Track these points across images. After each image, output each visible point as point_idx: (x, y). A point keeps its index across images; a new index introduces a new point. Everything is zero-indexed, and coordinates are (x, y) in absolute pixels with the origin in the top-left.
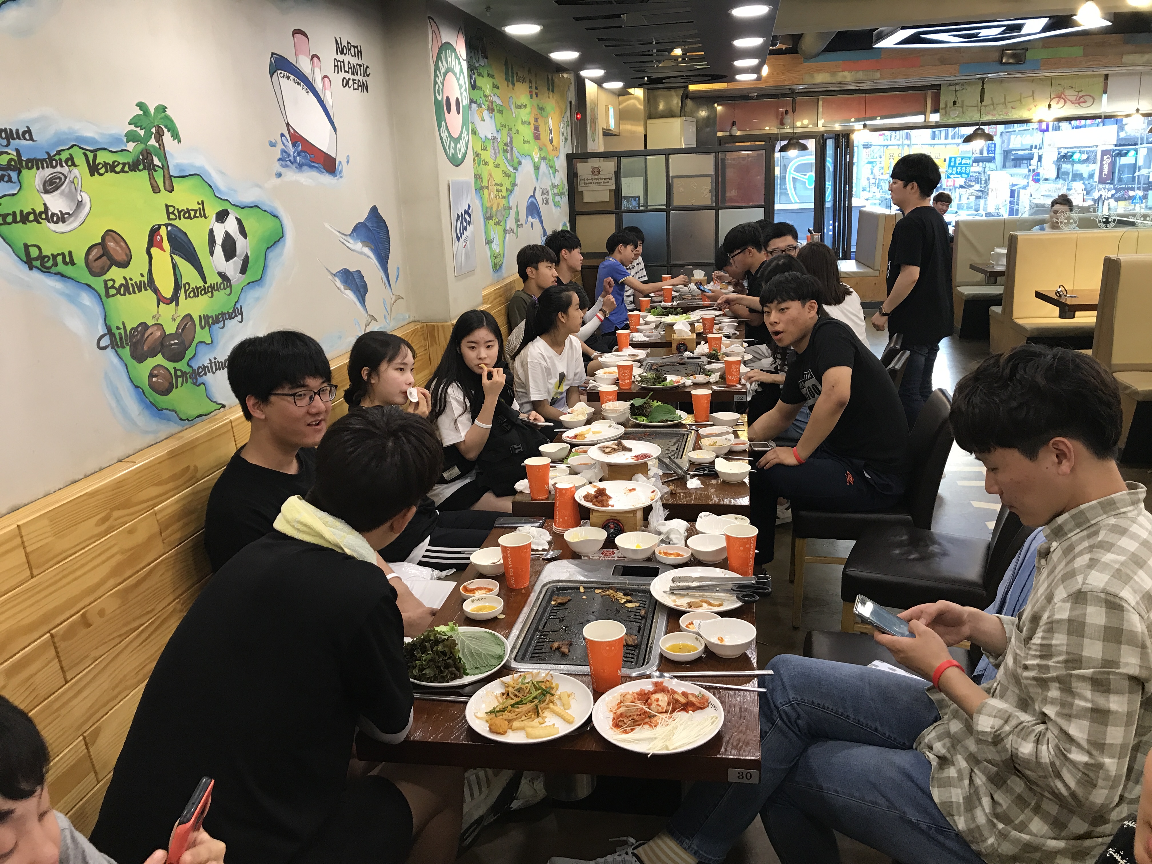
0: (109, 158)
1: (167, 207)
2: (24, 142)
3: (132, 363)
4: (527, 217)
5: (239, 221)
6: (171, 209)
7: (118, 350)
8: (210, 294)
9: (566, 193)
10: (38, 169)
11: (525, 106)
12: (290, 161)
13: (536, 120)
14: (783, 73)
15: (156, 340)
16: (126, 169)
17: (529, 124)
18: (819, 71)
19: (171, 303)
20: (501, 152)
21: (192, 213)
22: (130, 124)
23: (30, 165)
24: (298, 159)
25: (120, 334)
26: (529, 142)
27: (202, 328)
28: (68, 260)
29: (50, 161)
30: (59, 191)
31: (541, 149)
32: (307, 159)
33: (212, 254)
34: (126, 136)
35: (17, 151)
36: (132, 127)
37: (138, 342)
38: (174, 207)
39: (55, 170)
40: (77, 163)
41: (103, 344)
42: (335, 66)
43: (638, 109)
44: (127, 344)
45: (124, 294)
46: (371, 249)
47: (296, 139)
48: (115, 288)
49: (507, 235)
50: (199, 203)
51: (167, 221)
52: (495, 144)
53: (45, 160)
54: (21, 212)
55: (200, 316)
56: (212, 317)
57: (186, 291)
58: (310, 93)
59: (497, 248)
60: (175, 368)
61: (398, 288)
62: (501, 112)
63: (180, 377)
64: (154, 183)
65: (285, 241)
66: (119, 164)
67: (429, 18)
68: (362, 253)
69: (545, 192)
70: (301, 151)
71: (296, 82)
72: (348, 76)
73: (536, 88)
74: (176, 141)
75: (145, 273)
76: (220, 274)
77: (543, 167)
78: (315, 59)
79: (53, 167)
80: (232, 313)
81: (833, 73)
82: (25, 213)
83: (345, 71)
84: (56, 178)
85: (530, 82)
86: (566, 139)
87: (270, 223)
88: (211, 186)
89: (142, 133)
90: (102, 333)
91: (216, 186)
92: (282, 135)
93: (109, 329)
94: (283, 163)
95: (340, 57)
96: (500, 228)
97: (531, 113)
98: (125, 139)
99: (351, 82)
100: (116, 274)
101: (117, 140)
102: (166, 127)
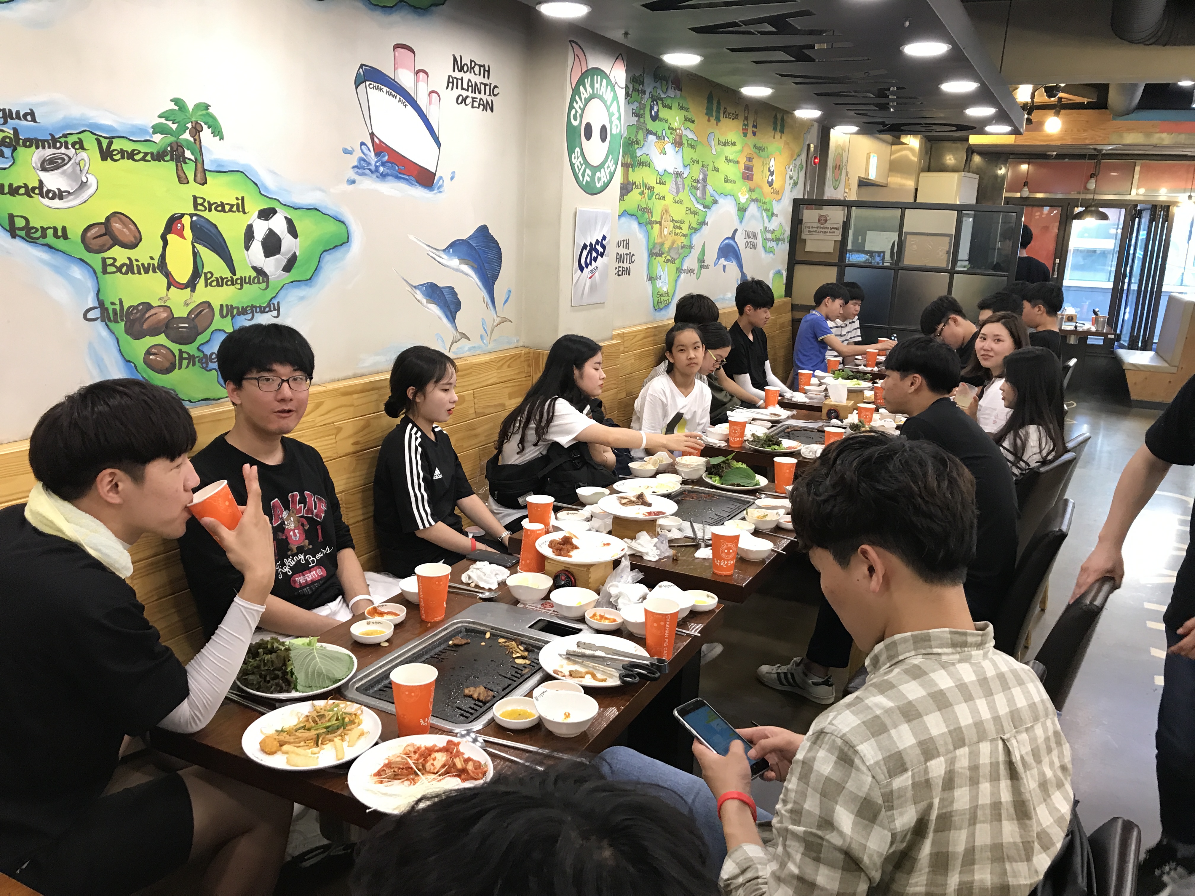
0: (129, 147)
1: (195, 198)
2: (24, 123)
3: (126, 339)
4: (718, 258)
5: (290, 222)
6: (200, 201)
7: (109, 323)
8: (239, 286)
9: (787, 240)
10: (37, 148)
11: (734, 144)
12: (370, 169)
13: (750, 159)
14: (1085, 131)
15: (159, 321)
16: (149, 157)
17: (737, 162)
18: (1130, 130)
19: (185, 288)
20: (687, 188)
21: (227, 208)
22: (160, 117)
23: (28, 144)
24: (381, 169)
25: (115, 310)
26: (734, 182)
27: (222, 316)
28: (60, 234)
29: (53, 142)
30: (60, 170)
31: (751, 190)
32: (394, 170)
33: (247, 248)
34: (153, 127)
35: (15, 130)
36: (163, 120)
37: (134, 321)
38: (204, 200)
39: (59, 151)
40: (85, 147)
41: (90, 315)
42: (449, 82)
43: (912, 161)
44: (122, 320)
45: (126, 273)
46: (473, 268)
47: (380, 148)
48: (116, 267)
49: (683, 275)
50: (237, 199)
51: (193, 211)
52: (678, 179)
53: (47, 141)
54: (11, 185)
55: (222, 306)
56: (238, 308)
57: (206, 280)
58: (409, 107)
59: (663, 286)
60: (180, 350)
61: (506, 311)
62: (694, 147)
63: (185, 359)
64: (182, 175)
65: (350, 246)
66: (140, 152)
67: (571, 41)
68: (457, 270)
69: (749, 235)
70: (387, 162)
71: (391, 94)
72: (465, 94)
73: (755, 126)
74: (218, 137)
75: (157, 256)
76: (255, 268)
77: (753, 209)
78: (421, 75)
79: (55, 147)
80: (265, 308)
81: (1148, 134)
82: (14, 186)
83: (462, 89)
84: (59, 159)
85: (746, 118)
86: (796, 184)
87: (332, 227)
88: (256, 185)
89: (174, 127)
90: (91, 305)
91: (263, 184)
92: (362, 144)
93: (101, 304)
94: (360, 171)
95: (458, 74)
96: (672, 267)
97: (742, 151)
98: (151, 131)
99: (469, 101)
100: (119, 254)
101: (142, 130)
102: (206, 124)
